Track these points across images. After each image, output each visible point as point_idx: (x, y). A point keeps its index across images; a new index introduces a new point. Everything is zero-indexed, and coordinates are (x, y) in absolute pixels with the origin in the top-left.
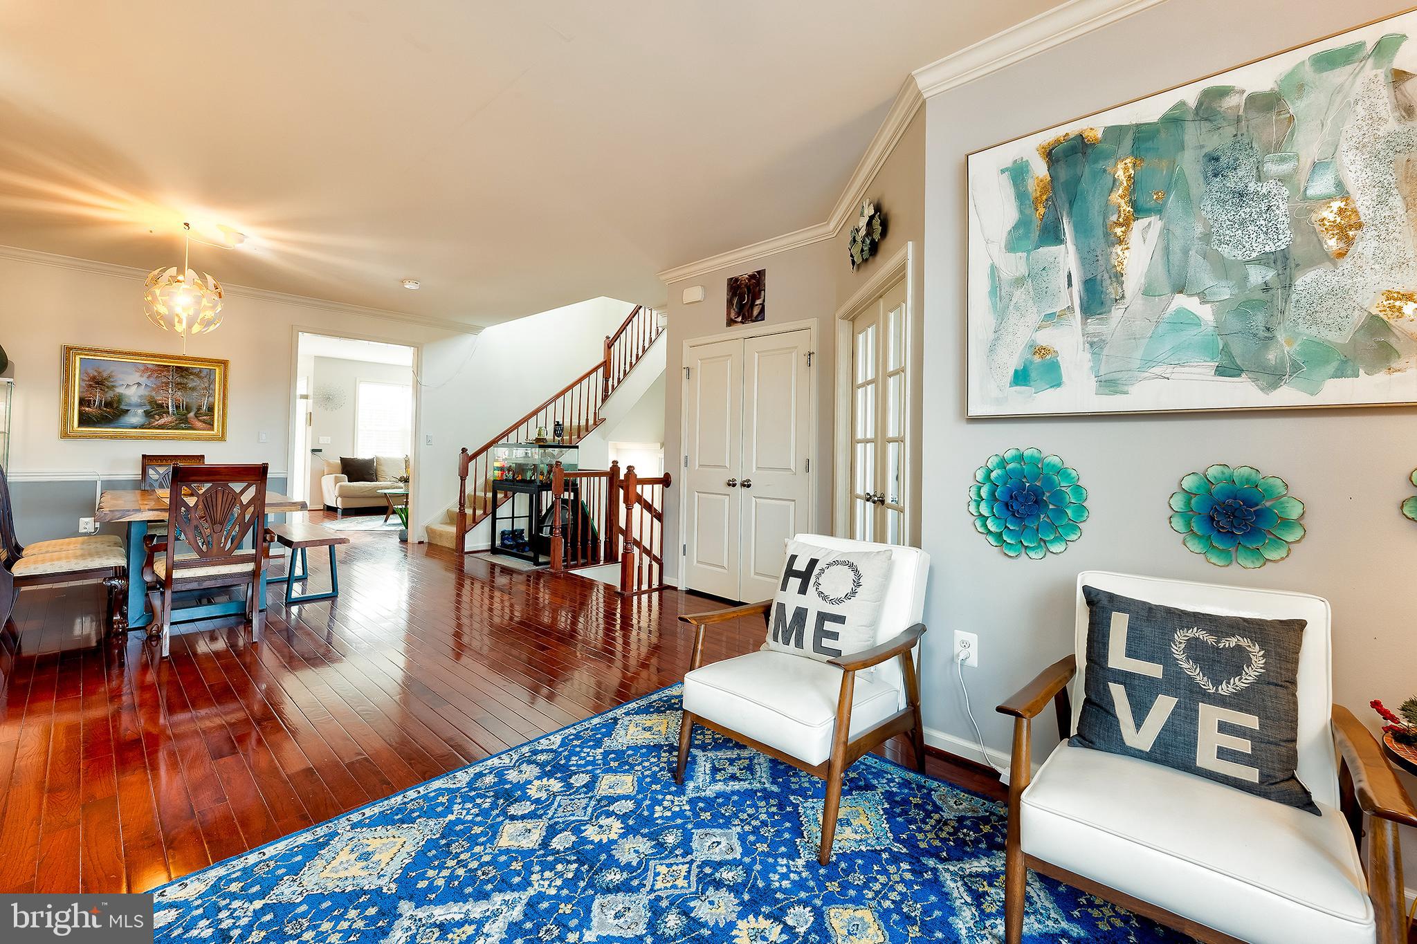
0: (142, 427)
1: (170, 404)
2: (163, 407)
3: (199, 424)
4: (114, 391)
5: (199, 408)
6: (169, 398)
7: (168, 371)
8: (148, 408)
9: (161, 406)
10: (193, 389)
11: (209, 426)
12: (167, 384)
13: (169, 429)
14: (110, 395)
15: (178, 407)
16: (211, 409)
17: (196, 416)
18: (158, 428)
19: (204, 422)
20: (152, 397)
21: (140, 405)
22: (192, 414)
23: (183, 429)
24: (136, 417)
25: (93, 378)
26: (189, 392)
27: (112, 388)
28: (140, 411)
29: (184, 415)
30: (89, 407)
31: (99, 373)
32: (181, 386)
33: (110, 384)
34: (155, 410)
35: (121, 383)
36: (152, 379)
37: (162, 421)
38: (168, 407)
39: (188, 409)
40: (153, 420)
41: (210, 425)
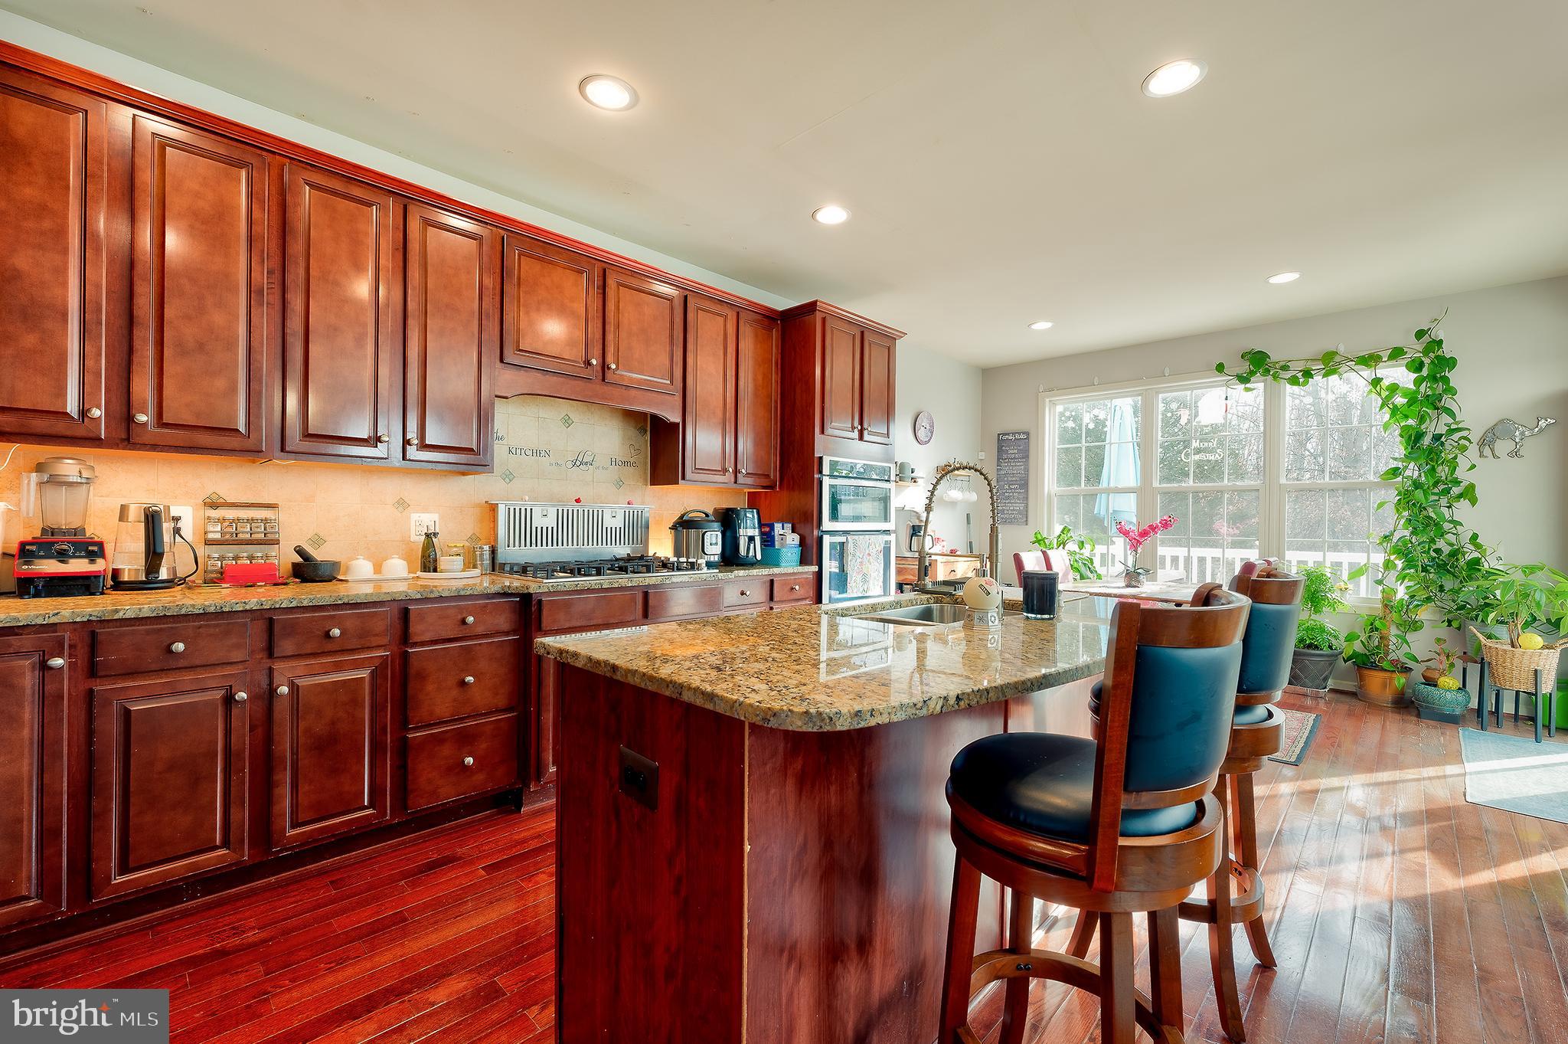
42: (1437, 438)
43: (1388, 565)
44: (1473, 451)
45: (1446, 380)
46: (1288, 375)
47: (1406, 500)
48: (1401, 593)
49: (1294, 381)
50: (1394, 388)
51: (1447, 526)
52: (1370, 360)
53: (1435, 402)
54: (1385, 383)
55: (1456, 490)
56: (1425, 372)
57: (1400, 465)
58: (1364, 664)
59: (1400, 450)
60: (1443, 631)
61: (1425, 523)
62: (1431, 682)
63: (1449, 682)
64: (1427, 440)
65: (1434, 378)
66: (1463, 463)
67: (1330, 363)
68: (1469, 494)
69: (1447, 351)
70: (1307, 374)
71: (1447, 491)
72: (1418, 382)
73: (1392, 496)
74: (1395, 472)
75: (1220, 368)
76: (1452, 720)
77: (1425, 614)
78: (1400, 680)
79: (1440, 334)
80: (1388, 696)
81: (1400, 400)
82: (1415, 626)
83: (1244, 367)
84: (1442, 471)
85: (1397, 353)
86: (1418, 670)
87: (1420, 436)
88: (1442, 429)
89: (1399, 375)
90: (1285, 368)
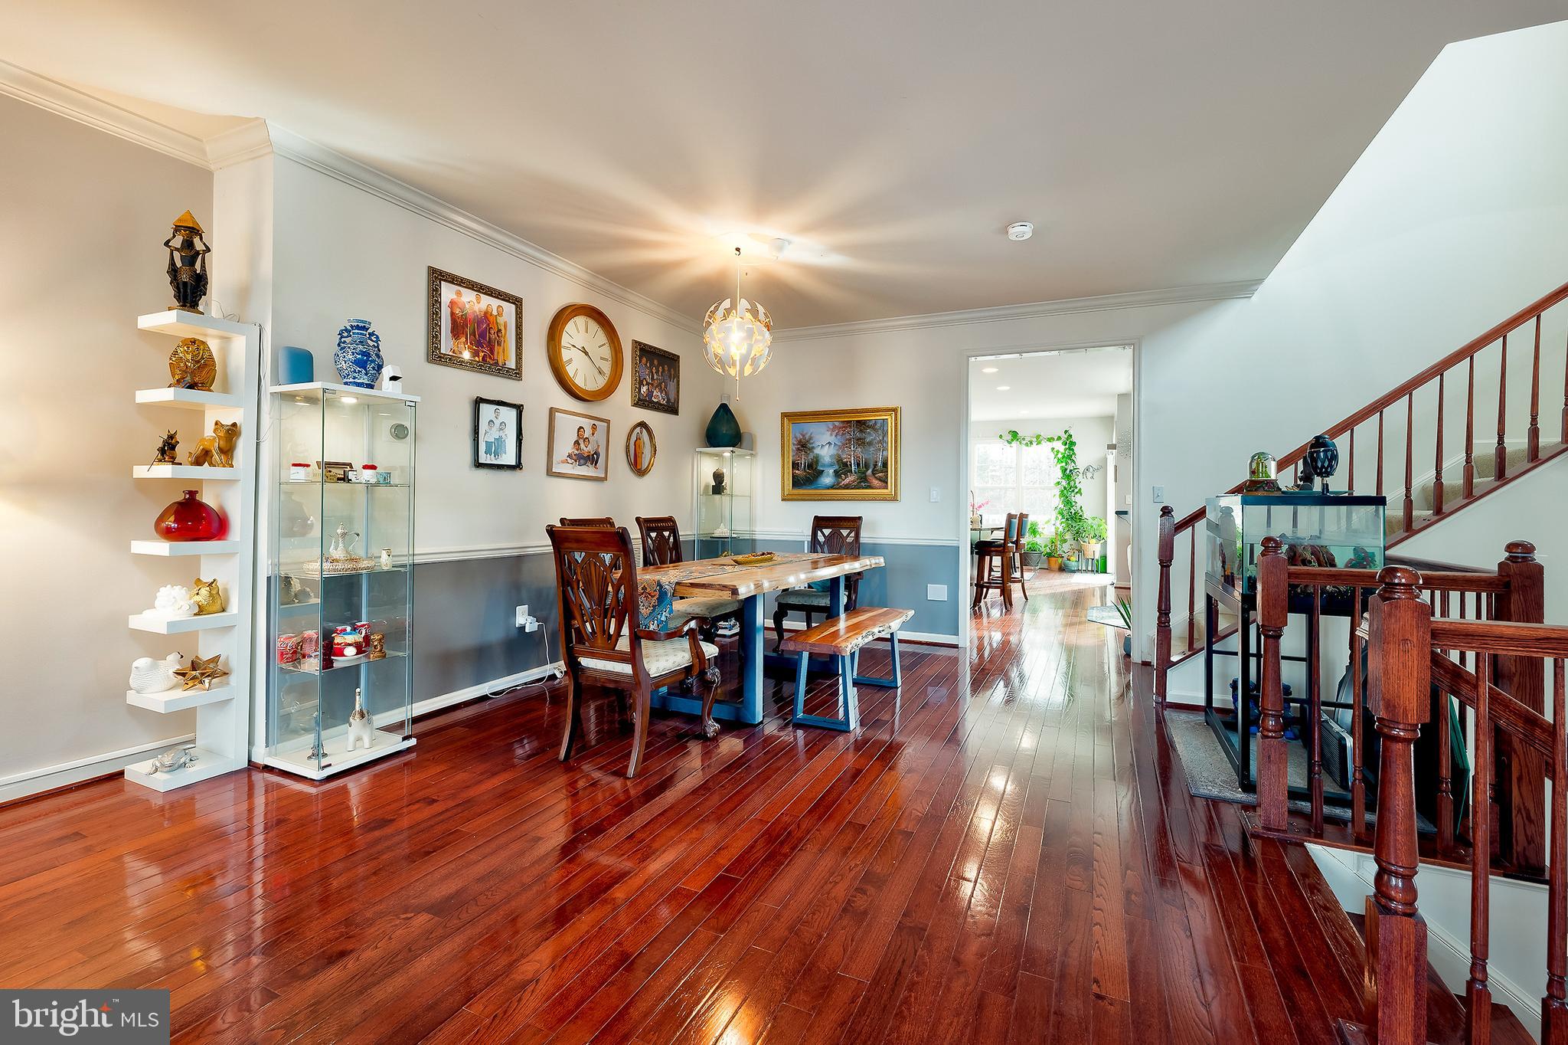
0: (832, 487)
1: (852, 462)
2: (847, 466)
3: (876, 482)
4: (813, 452)
5: (875, 465)
6: (851, 456)
7: (850, 426)
8: (836, 467)
9: (845, 464)
10: (870, 444)
11: (884, 484)
12: (850, 440)
13: (852, 489)
14: (811, 456)
15: (858, 465)
16: (885, 465)
17: (874, 474)
18: (844, 488)
19: (880, 479)
20: (839, 456)
21: (831, 465)
22: (870, 472)
23: (863, 488)
24: (828, 479)
25: (800, 442)
26: (867, 448)
27: (811, 449)
28: (831, 471)
29: (863, 473)
30: (798, 470)
31: (803, 436)
32: (861, 442)
33: (811, 446)
34: (842, 469)
35: (818, 443)
36: (839, 437)
37: (847, 481)
38: (851, 465)
39: (867, 466)
40: (840, 480)
41: (884, 481)
42: (1071, 471)
43: (1057, 518)
44: (1081, 475)
45: (1073, 450)
46: (1024, 442)
47: (1062, 494)
48: (1061, 529)
49: (1027, 444)
50: (1058, 452)
51: (1074, 504)
52: (1050, 440)
53: (1070, 457)
54: (1055, 450)
55: (1076, 490)
56: (1067, 446)
57: (1060, 480)
58: (1049, 556)
59: (1060, 474)
60: (1073, 542)
61: (1068, 502)
62: (1069, 560)
63: (1073, 559)
64: (1068, 471)
65: (1070, 449)
66: (1077, 481)
67: (1039, 439)
68: (1079, 492)
69: (1074, 439)
70: (1031, 443)
71: (1073, 490)
72: (1065, 450)
73: (1057, 492)
74: (1058, 483)
75: (1001, 436)
76: (1074, 572)
77: (1068, 536)
78: (1060, 560)
79: (1071, 432)
80: (1057, 567)
81: (1060, 456)
82: (1065, 541)
83: (1010, 437)
84: (1072, 483)
85: (1059, 438)
86: (1065, 556)
87: (1066, 470)
88: (1072, 468)
89: (1059, 446)
90: (1024, 439)
